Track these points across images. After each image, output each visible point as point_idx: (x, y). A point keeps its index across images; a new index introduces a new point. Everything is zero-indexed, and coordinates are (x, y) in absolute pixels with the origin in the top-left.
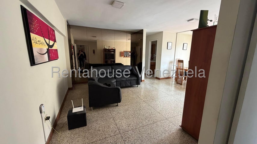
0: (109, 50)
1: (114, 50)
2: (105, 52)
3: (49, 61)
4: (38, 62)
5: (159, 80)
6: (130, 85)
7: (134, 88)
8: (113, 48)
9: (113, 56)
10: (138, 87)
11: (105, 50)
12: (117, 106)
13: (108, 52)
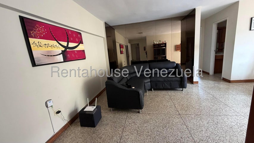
0: (159, 45)
1: (165, 44)
2: (154, 47)
3: (64, 61)
4: (41, 63)
5: (228, 83)
6: (169, 87)
7: (176, 91)
8: (164, 42)
9: (164, 52)
10: (182, 90)
11: (155, 45)
12: (139, 112)
13: (157, 47)
